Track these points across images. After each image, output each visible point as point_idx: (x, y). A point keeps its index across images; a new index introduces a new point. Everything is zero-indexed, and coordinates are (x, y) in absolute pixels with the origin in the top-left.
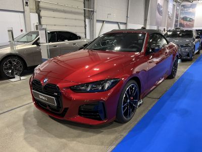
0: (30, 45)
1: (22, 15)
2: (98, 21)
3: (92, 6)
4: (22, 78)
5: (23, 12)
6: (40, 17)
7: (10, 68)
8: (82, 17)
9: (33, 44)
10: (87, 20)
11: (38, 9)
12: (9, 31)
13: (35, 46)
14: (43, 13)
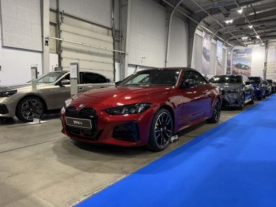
0: (52, 85)
1: (40, 54)
2: (130, 65)
3: (123, 48)
5: (42, 52)
6: (60, 59)
8: (111, 61)
9: (56, 85)
10: (117, 64)
11: (59, 49)
12: (32, 68)
13: (58, 86)
14: (64, 54)
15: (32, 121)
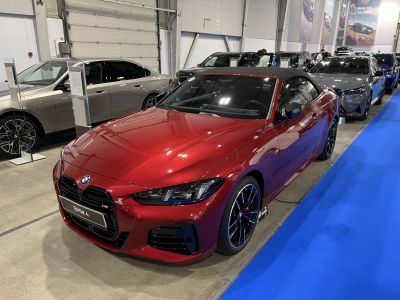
0: (49, 90)
1: (30, 22)
2: (184, 33)
3: (172, 4)
4: (36, 156)
5: (33, 17)
6: (66, 27)
7: (11, 138)
8: (153, 26)
9: (56, 89)
10: (163, 32)
11: (63, 10)
12: (7, 65)
13: (60, 92)
14: (72, 18)
15: (20, 156)
